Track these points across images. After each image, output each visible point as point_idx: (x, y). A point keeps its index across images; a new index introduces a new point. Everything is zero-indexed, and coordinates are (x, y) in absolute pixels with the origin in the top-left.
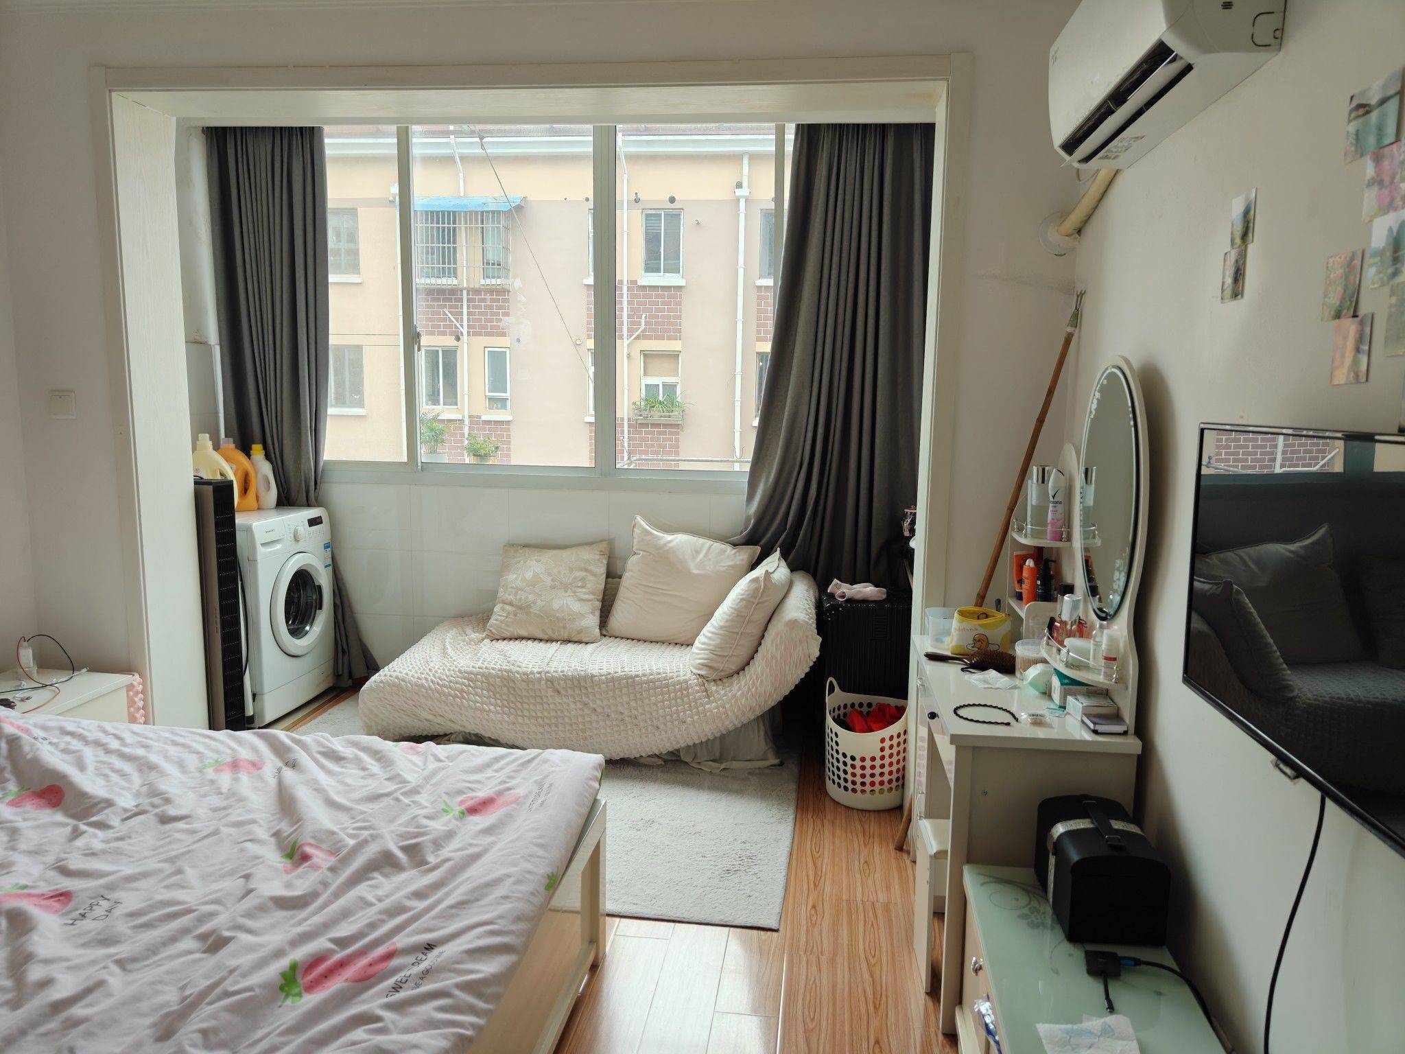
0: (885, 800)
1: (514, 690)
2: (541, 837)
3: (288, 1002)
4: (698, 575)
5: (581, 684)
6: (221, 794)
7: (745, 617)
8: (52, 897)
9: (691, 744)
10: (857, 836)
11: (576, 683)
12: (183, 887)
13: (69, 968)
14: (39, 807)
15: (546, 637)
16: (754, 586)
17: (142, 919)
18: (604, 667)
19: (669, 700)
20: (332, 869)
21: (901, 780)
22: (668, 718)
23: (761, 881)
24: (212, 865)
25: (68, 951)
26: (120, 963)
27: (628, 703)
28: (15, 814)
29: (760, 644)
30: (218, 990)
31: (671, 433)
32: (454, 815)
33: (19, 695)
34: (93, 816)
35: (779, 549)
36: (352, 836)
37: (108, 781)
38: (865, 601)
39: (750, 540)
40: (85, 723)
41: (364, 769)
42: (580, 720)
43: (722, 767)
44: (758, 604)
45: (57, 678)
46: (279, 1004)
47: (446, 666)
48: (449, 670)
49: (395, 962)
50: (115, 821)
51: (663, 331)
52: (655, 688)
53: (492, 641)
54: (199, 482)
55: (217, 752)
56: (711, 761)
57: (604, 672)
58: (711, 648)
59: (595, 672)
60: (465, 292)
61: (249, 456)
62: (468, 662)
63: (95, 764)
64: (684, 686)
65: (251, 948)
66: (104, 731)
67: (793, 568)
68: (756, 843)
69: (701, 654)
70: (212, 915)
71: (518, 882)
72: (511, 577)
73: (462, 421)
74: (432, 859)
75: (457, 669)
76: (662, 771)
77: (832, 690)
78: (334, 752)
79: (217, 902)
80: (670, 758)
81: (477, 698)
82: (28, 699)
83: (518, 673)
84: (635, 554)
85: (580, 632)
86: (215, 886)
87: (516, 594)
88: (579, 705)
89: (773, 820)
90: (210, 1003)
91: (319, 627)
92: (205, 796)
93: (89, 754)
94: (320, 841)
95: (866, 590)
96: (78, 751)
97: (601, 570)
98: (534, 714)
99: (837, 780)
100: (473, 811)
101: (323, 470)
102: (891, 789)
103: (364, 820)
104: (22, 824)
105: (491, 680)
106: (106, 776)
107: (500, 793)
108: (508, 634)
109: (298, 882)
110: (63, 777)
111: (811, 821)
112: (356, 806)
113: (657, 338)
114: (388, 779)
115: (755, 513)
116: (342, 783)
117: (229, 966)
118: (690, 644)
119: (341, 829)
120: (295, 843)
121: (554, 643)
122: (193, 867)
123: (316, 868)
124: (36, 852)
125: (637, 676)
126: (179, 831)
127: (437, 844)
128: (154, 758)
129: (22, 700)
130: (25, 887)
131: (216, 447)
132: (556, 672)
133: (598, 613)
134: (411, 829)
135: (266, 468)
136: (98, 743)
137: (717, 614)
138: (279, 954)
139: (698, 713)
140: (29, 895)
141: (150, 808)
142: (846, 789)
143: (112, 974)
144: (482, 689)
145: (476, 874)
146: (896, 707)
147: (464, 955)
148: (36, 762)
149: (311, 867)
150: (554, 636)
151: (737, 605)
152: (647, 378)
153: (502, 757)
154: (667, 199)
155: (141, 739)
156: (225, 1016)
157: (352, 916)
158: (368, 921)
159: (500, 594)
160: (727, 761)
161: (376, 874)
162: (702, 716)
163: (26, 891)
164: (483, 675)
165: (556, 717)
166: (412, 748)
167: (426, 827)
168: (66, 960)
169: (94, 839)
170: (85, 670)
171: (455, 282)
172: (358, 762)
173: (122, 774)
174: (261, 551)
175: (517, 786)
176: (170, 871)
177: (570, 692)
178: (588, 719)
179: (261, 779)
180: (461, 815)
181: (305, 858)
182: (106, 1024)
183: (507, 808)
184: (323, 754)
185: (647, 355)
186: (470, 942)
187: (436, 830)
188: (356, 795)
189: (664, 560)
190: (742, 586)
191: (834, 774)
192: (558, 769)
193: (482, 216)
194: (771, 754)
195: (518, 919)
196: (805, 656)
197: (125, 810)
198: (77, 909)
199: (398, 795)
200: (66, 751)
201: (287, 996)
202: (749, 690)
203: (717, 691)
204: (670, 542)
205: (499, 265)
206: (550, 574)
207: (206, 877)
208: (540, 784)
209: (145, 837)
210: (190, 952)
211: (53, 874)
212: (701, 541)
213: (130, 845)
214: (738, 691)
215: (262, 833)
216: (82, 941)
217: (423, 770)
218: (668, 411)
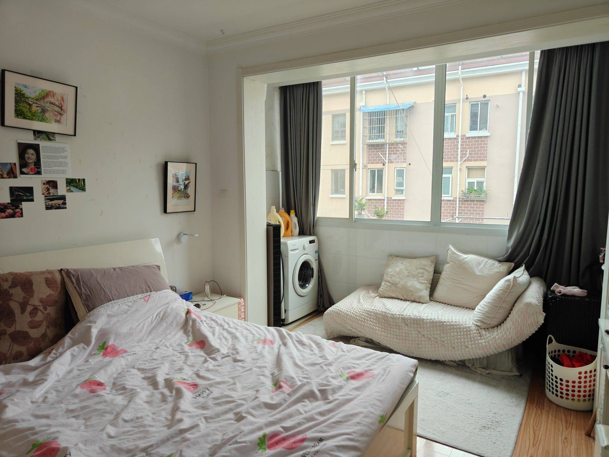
0: (582, 405)
1: (387, 321)
2: (380, 396)
3: (260, 451)
4: (479, 275)
5: (418, 322)
6: (257, 353)
7: (502, 299)
8: (192, 385)
9: (471, 358)
10: (562, 423)
11: (415, 322)
12: (235, 391)
13: (189, 416)
14: (197, 348)
15: (404, 299)
16: (507, 283)
17: (218, 401)
18: (429, 316)
19: (460, 335)
20: (289, 395)
21: (591, 396)
22: (459, 344)
23: (502, 436)
24: (247, 383)
25: (191, 409)
26: (206, 418)
27: (440, 334)
28: (189, 349)
29: (510, 313)
30: (234, 440)
31: (480, 205)
32: (344, 379)
33: (203, 303)
34: (213, 354)
35: (524, 265)
36: (300, 381)
37: (221, 341)
38: (573, 296)
39: (508, 260)
40: (219, 316)
41: (312, 351)
42: (417, 339)
43: (487, 372)
44: (509, 292)
45: (216, 297)
46: (257, 451)
47: (359, 307)
48: (360, 309)
49: (305, 444)
50: (219, 358)
51: (478, 157)
52: (453, 329)
53: (380, 298)
54: (269, 225)
55: (260, 334)
56: (482, 368)
57: (429, 318)
58: (483, 312)
59: (425, 318)
60: (388, 145)
61: (289, 215)
62: (368, 306)
63: (218, 334)
64: (467, 330)
65: (251, 423)
66: (224, 321)
67: (531, 275)
68: (501, 415)
69: (477, 315)
70: (242, 405)
71: (366, 417)
72: (390, 270)
73: (384, 200)
74: (331, 398)
75: (363, 309)
76: (455, 369)
77: (551, 341)
78: (302, 341)
79: (244, 400)
80: (460, 363)
81: (371, 323)
82: (205, 304)
83: (389, 314)
84: (448, 263)
85: (420, 297)
86: (246, 393)
87: (391, 278)
88: (416, 332)
89: (512, 404)
90: (230, 445)
91: (311, 285)
92: (251, 353)
93: (217, 329)
94: (287, 380)
95: (575, 290)
96: (214, 328)
97: (432, 270)
98: (395, 333)
99: (551, 390)
100: (353, 378)
101: (316, 221)
102: (585, 400)
103: (307, 374)
104: (190, 354)
105: (377, 315)
106: (221, 339)
107: (366, 371)
108: (387, 295)
109: (275, 397)
110: (206, 337)
111: (535, 409)
112: (305, 367)
113: (474, 160)
114: (320, 357)
115: (511, 247)
116: (302, 355)
117: (241, 429)
118: (473, 309)
119: (297, 377)
120: (278, 380)
121: (407, 302)
122: (240, 382)
123: (283, 392)
124: (192, 366)
125: (445, 322)
126: (239, 366)
127: (334, 391)
128: (238, 334)
129: (204, 305)
130: (185, 379)
131: (278, 211)
132: (406, 315)
133: (429, 290)
134: (325, 382)
135: (295, 220)
136: (221, 326)
137: (487, 296)
138: (260, 429)
139: (475, 344)
140: (185, 383)
141: (231, 355)
142: (557, 395)
143: (202, 422)
144: (373, 319)
145: (347, 409)
146: (591, 355)
147: (335, 448)
148: (199, 330)
149: (282, 391)
150: (408, 299)
151: (498, 292)
152: (468, 179)
153: (371, 354)
154: (482, 96)
155: (236, 326)
156: (234, 452)
157: (293, 417)
158: (298, 421)
159: (385, 277)
160: (490, 369)
161: (306, 400)
162: (477, 345)
163: (184, 381)
164: (374, 313)
165: (406, 336)
166: (333, 344)
167: (331, 382)
168: (189, 412)
169: (211, 364)
170: (225, 295)
171: (384, 141)
172: (310, 346)
173: (226, 339)
174: (290, 253)
175: (375, 369)
176: (231, 383)
177: (412, 325)
178: (420, 339)
179: (272, 349)
180: (347, 379)
181: (280, 387)
182: (195, 443)
183: (368, 379)
184: (297, 341)
185: (469, 169)
186: (339, 442)
187: (334, 384)
188: (306, 362)
189: (462, 267)
190: (501, 283)
191: (550, 386)
192: (394, 364)
193: (396, 112)
194: (514, 369)
195: (363, 435)
196: (535, 322)
197: (223, 354)
198: (198, 392)
199: (322, 365)
200: (211, 327)
201: (260, 449)
202: (503, 336)
203: (485, 335)
204: (466, 258)
205: (402, 132)
206: (407, 270)
207: (244, 388)
208: (385, 370)
209: (227, 366)
210: (230, 419)
211: (195, 376)
212: (482, 258)
213: (222, 369)
214: (497, 336)
215: (268, 373)
216: (197, 406)
217: (336, 355)
218: (478, 194)
